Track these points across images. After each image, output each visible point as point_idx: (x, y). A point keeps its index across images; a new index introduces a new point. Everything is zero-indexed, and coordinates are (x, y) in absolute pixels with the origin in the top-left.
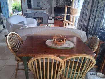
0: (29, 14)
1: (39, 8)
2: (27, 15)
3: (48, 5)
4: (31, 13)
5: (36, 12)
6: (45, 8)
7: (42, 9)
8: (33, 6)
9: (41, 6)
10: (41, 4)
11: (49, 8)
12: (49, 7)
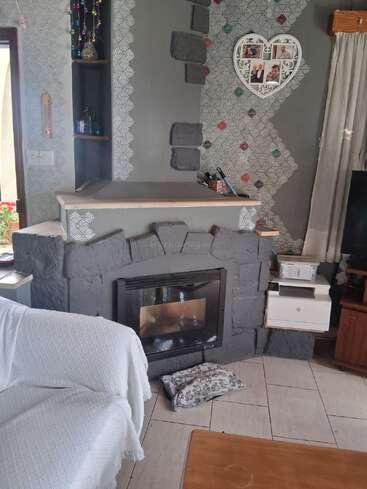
0: (70, 245)
1: (192, 177)
2: (48, 262)
3: (277, 153)
4: (90, 236)
5: (153, 229)
6: (245, 178)
7: (219, 185)
8: (122, 168)
9: (210, 160)
10: (208, 145)
11: (284, 179)
12: (282, 169)
